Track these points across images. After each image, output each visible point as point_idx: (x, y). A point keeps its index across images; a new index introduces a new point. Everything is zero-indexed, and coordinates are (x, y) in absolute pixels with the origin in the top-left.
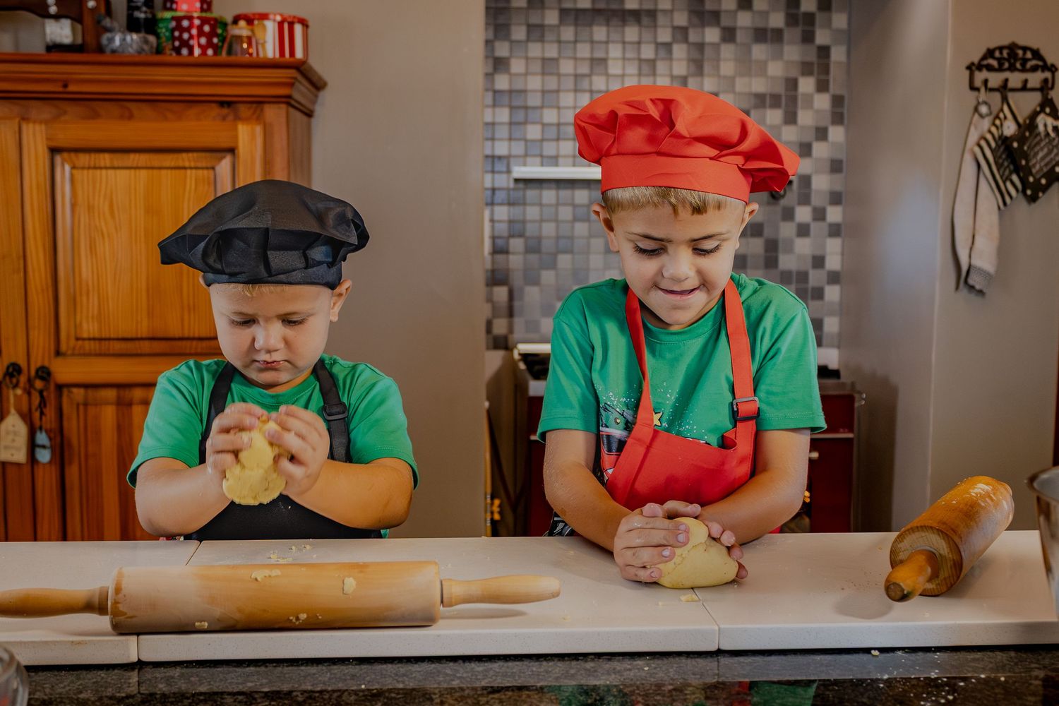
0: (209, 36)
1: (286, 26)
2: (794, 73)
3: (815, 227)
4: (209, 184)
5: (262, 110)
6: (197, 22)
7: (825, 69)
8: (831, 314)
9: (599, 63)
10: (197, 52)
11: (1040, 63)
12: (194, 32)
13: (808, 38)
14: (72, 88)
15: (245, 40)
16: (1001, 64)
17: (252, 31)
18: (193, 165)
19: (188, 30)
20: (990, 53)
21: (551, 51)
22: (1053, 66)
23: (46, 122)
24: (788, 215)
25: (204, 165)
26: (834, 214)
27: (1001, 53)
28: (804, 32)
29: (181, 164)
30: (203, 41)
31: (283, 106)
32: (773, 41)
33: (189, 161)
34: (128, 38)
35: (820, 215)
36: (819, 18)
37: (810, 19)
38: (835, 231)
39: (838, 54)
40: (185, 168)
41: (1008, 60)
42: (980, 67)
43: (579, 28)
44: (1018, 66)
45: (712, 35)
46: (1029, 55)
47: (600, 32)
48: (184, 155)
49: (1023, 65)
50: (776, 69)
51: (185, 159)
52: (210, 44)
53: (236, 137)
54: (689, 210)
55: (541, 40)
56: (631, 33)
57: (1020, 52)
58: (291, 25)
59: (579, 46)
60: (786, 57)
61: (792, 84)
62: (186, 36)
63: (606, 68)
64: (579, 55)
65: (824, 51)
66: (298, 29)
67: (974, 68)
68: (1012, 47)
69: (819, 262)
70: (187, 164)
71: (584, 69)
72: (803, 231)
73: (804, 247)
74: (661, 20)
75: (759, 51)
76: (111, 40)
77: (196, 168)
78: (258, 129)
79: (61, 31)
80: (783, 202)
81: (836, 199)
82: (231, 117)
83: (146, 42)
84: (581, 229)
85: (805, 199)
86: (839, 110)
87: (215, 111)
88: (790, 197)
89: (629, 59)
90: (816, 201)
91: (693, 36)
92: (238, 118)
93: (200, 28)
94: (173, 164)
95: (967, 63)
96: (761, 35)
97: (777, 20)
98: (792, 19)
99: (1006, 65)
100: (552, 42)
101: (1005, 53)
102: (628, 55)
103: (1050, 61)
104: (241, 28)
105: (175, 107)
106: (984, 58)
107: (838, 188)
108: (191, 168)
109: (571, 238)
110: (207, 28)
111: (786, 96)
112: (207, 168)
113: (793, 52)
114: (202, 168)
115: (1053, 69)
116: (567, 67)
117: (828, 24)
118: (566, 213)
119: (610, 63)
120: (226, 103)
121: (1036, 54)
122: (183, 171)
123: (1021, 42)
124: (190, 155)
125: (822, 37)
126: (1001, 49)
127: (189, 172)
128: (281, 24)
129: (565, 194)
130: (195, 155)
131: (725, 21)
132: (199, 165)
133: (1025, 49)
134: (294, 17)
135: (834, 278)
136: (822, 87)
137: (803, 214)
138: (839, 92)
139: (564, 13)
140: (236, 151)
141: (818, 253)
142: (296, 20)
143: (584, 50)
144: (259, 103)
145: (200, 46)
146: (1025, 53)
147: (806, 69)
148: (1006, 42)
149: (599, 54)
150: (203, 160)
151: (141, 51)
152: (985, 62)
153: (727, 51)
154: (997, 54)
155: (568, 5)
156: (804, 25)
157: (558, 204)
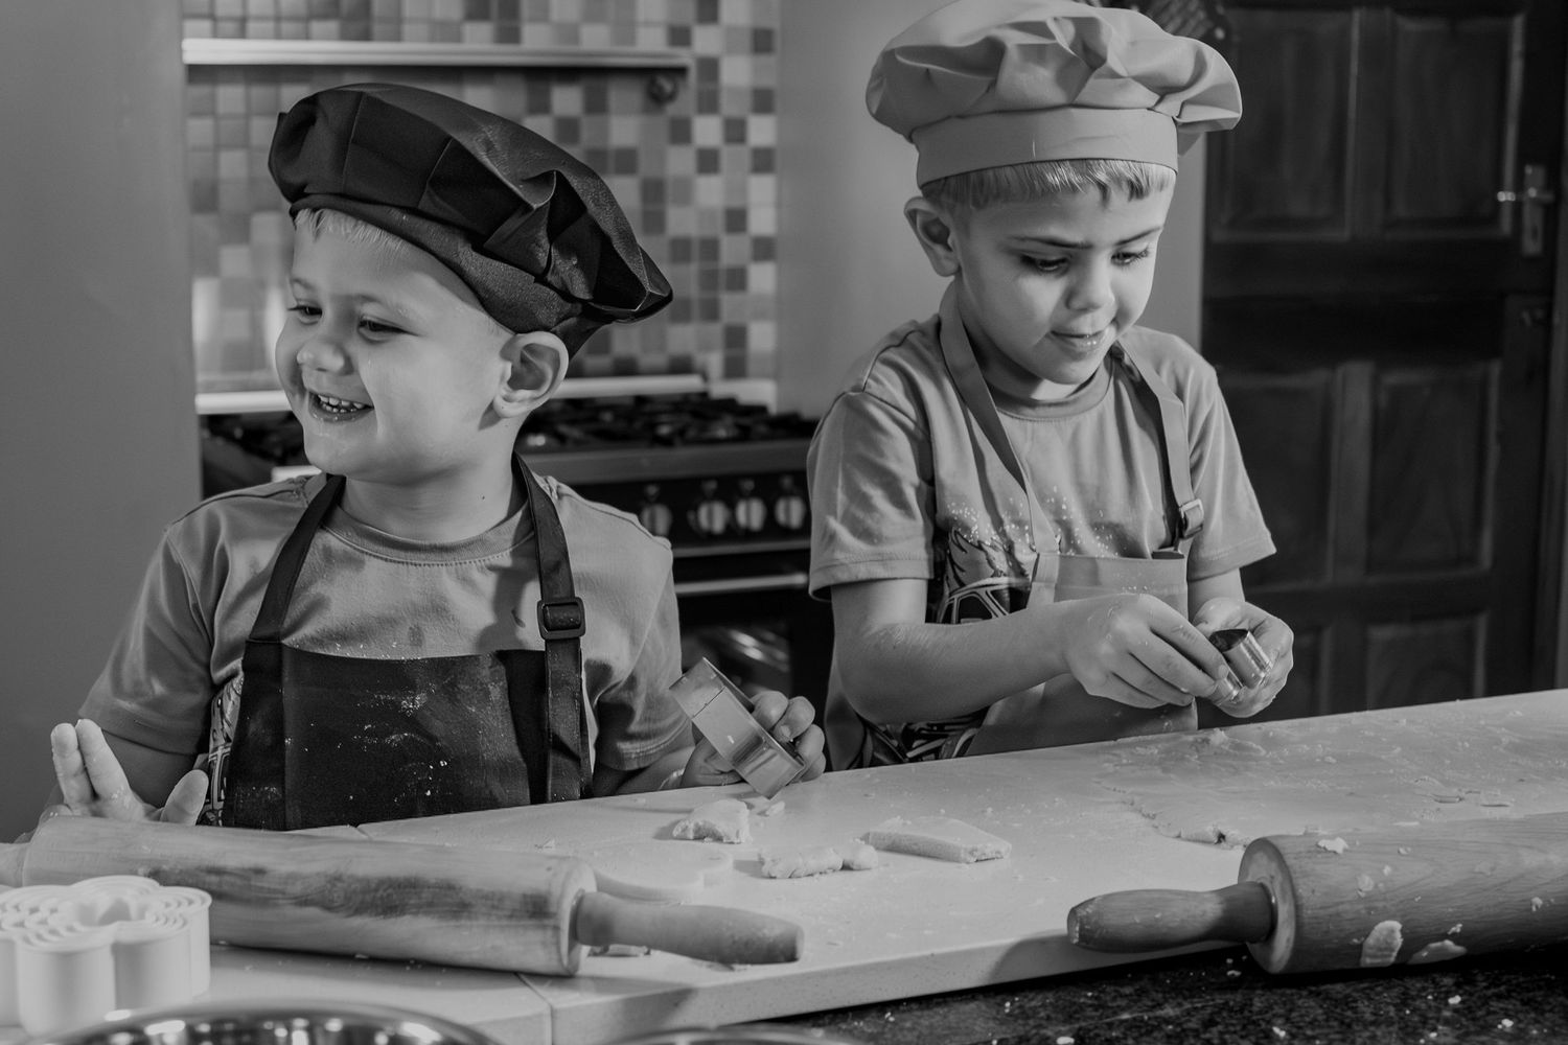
3: (730, 155)
8: (761, 316)
24: (681, 132)
26: (762, 131)
35: (735, 131)
38: (763, 161)
54: (1126, 190)
69: (736, 219)
72: (708, 162)
73: (711, 192)
80: (672, 109)
81: (763, 101)
85: (709, 104)
88: (686, 100)
90: (730, 107)
107: (769, 81)
135: (764, 249)
137: (707, 131)
141: (736, 203)
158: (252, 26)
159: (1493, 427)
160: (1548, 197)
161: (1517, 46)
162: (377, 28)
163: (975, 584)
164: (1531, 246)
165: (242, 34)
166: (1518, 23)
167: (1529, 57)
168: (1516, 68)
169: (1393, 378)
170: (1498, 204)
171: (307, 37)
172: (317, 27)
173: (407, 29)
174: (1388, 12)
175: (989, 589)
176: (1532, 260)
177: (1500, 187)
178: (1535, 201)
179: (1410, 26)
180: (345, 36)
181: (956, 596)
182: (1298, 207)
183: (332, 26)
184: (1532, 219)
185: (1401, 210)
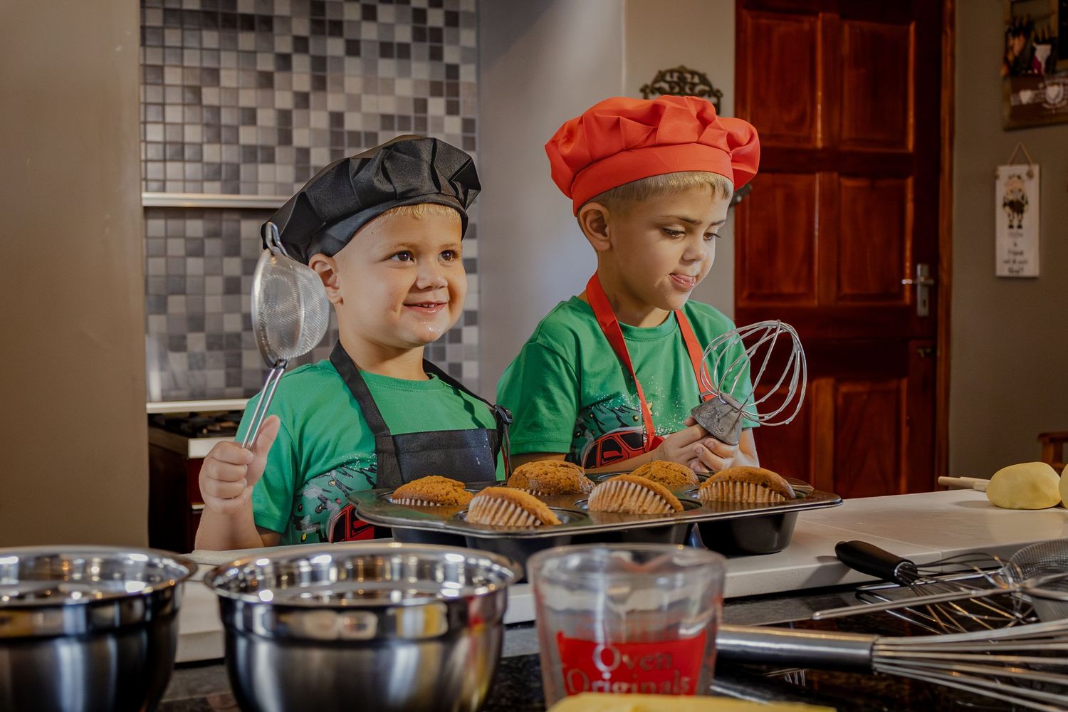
2: (424, 93)
7: (454, 90)
8: (469, 357)
9: (210, 74)
11: (707, 88)
13: (436, 55)
16: (672, 88)
20: (661, 76)
22: (718, 91)
26: (469, 248)
27: (672, 76)
28: (431, 48)
32: (400, 57)
36: (446, 33)
37: (436, 34)
38: (471, 266)
39: (467, 75)
41: (677, 84)
42: (654, 90)
43: (187, 33)
44: (687, 90)
45: (335, 47)
46: (696, 80)
47: (211, 38)
49: (692, 89)
50: (405, 88)
54: (722, 193)
56: (246, 40)
57: (688, 76)
59: (187, 53)
60: (414, 75)
61: (421, 105)
63: (218, 79)
64: (187, 63)
65: (453, 71)
67: (648, 90)
68: (681, 71)
71: (193, 80)
74: (277, 27)
75: (386, 67)
84: (195, 266)
86: (470, 135)
91: (313, 48)
95: (641, 85)
96: (386, 49)
97: (403, 34)
98: (419, 35)
99: (677, 90)
101: (676, 75)
103: (716, 86)
106: (656, 81)
109: (184, 277)
111: (416, 118)
113: (421, 70)
115: (719, 94)
116: (173, 76)
117: (455, 41)
118: (176, 247)
119: (223, 74)
121: (704, 80)
123: (690, 66)
125: (451, 55)
126: (671, 72)
129: (174, 224)
131: (348, 34)
133: (693, 73)
135: (471, 318)
136: (452, 109)
138: (469, 116)
139: (168, 12)
143: (192, 58)
146: (692, 78)
147: (436, 89)
148: (675, 66)
149: (210, 63)
152: (657, 85)
153: (353, 65)
154: (668, 78)
155: (173, 5)
156: (432, 41)
157: (166, 237)
158: (168, 184)
159: (904, 418)
160: (931, 282)
161: (910, 196)
162: (242, 187)
163: (611, 432)
164: (922, 311)
165: (163, 190)
166: (910, 182)
167: (916, 202)
168: (910, 207)
169: (844, 389)
170: (903, 286)
171: (202, 192)
172: (207, 185)
173: (260, 187)
174: (835, 175)
175: (619, 434)
176: (923, 319)
177: (903, 277)
178: (924, 285)
179: (848, 183)
180: (223, 192)
181: (599, 440)
182: (787, 288)
183: (217, 185)
184: (922, 294)
185: (846, 290)
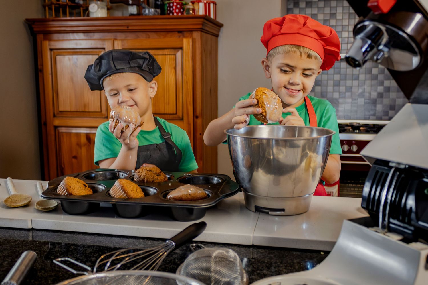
0: (179, 9)
1: (207, 4)
4: (174, 60)
5: (192, 34)
6: (175, 4)
9: (333, 15)
10: (175, 14)
12: (174, 7)
14: (130, 28)
15: (191, 10)
17: (194, 6)
18: (168, 53)
19: (172, 7)
21: (315, 11)
23: (122, 40)
25: (172, 53)
29: (164, 53)
30: (177, 11)
31: (199, 32)
33: (167, 52)
34: (151, 10)
40: (166, 55)
43: (326, 2)
47: (334, 3)
48: (166, 50)
51: (166, 52)
52: (180, 11)
53: (182, 44)
54: (306, 55)
55: (311, 7)
58: (209, 4)
59: (325, 9)
62: (171, 9)
63: (336, 17)
64: (325, 12)
66: (212, 5)
70: (166, 53)
71: (328, 17)
76: (145, 11)
77: (170, 55)
78: (191, 40)
79: (133, 10)
82: (182, 37)
83: (156, 11)
87: (177, 34)
89: (345, 13)
92: (184, 37)
93: (176, 6)
94: (162, 53)
100: (315, 8)
102: (345, 11)
104: (190, 5)
105: (163, 33)
108: (168, 55)
110: (179, 6)
112: (173, 55)
114: (172, 55)
116: (321, 17)
119: (337, 14)
120: (180, 32)
122: (164, 56)
124: (168, 50)
127: (167, 56)
128: (205, 4)
130: (169, 50)
132: (171, 54)
134: (210, 1)
140: (183, 49)
142: (211, 2)
143: (327, 10)
144: (191, 31)
145: (176, 12)
149: (333, 12)
150: (172, 52)
151: (154, 14)
